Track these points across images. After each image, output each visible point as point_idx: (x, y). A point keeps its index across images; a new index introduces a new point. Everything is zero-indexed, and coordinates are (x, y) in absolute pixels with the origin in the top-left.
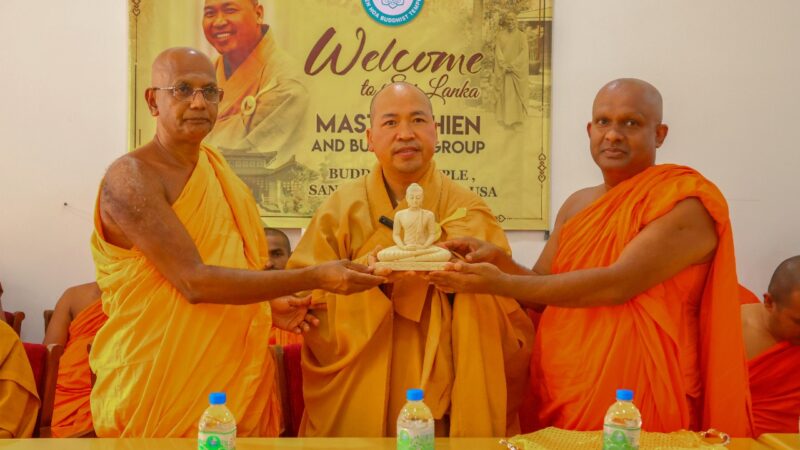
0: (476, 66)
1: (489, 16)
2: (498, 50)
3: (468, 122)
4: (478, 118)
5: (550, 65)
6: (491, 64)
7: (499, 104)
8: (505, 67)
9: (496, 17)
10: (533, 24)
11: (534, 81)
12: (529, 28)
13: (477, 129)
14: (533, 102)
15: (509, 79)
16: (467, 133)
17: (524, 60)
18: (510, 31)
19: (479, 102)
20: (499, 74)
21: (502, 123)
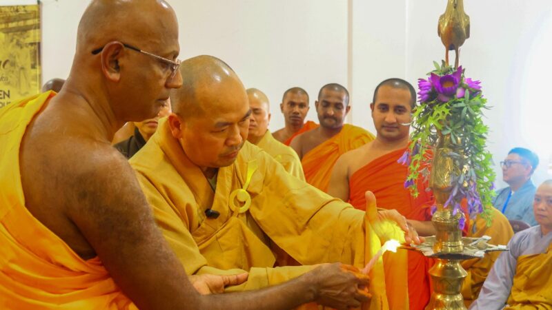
0: (7, 65)
1: (12, 41)
2: (17, 58)
3: (5, 93)
4: (9, 91)
5: (40, 64)
6: (13, 64)
7: (19, 83)
8: (20, 65)
9: (15, 41)
10: (32, 44)
11: (33, 72)
12: (30, 46)
13: (9, 96)
14: (33, 82)
15: (22, 72)
16: (4, 97)
17: (28, 62)
18: (21, 48)
19: (9, 83)
20: (17, 69)
21: (19, 93)
